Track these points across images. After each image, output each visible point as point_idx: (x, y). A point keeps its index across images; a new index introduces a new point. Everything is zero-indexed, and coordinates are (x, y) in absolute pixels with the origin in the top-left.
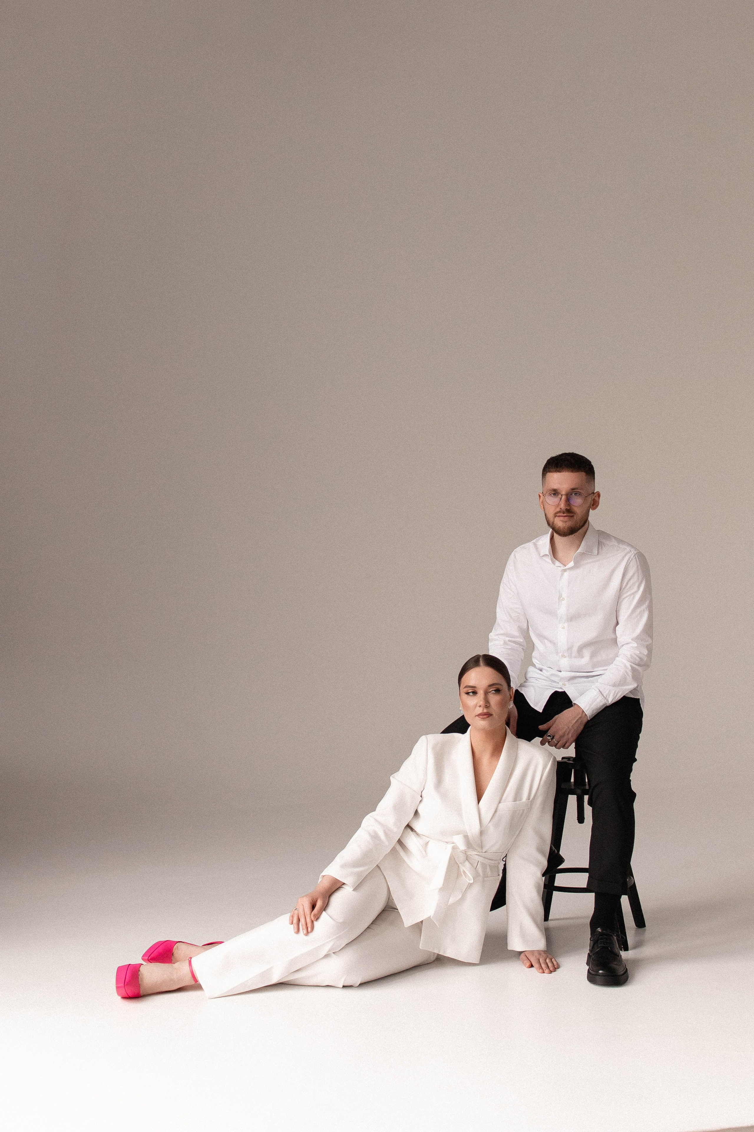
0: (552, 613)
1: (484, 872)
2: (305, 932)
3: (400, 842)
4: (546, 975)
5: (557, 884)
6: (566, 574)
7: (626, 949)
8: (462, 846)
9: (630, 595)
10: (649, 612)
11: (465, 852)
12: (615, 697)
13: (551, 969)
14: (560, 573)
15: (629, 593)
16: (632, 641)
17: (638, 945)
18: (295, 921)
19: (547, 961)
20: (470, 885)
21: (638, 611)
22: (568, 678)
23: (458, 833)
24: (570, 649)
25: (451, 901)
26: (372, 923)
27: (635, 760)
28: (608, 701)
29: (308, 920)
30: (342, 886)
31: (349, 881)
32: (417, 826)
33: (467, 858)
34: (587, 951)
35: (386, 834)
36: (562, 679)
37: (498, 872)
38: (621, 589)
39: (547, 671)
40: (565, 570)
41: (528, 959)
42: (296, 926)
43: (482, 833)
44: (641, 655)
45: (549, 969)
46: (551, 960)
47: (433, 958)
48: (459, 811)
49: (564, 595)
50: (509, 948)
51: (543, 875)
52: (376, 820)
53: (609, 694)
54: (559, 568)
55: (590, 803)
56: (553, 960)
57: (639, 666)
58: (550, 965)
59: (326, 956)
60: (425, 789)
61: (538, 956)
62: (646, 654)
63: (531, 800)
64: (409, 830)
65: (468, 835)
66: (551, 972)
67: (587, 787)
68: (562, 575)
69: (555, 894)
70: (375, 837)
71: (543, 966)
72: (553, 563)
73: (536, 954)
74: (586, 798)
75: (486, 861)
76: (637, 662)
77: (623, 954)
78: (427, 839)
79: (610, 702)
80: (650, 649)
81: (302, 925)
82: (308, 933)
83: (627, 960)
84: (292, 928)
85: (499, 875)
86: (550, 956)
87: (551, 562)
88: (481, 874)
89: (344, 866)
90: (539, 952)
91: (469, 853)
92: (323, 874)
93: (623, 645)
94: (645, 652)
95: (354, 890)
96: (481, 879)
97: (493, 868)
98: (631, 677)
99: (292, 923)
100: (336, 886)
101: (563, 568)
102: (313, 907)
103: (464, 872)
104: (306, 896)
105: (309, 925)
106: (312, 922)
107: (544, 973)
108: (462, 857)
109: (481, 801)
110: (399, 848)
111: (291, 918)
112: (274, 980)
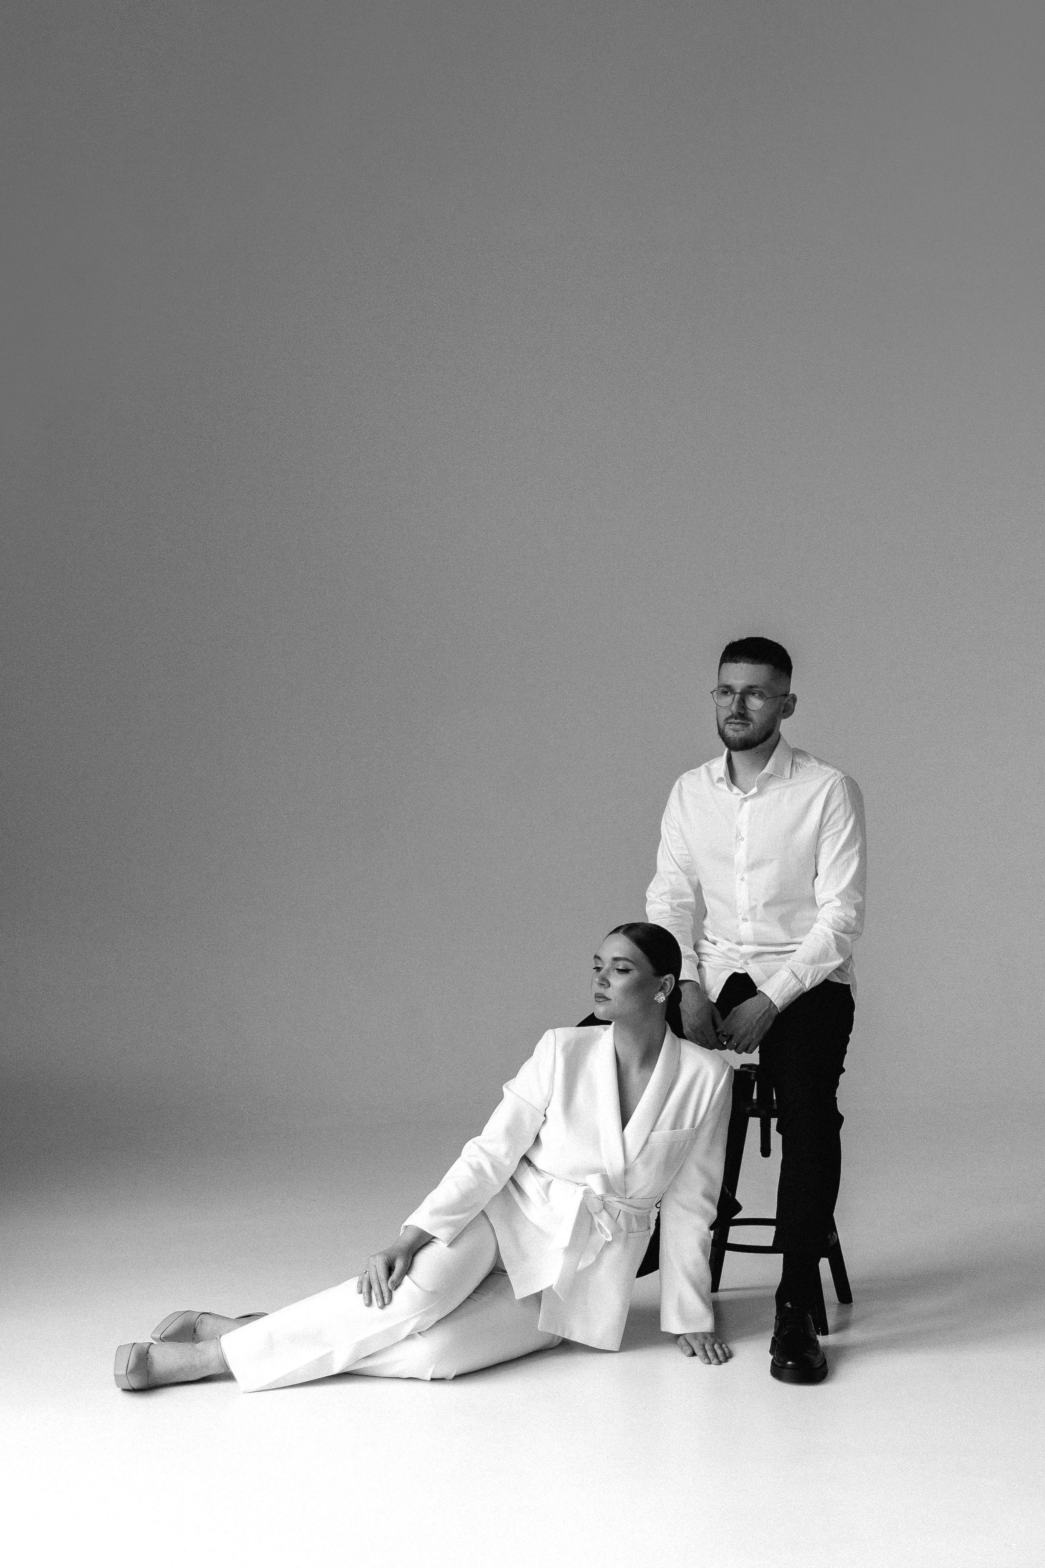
0: (727, 860)
1: (628, 1223)
2: (380, 1304)
3: (512, 1179)
4: (714, 1368)
5: (731, 1240)
6: (747, 805)
7: (825, 1332)
8: (598, 1190)
9: (834, 834)
10: (860, 858)
11: (602, 1198)
12: (815, 979)
13: (721, 1359)
14: (739, 804)
15: (832, 832)
16: (835, 898)
17: (842, 1327)
18: (365, 1289)
19: (716, 1346)
20: (608, 1244)
21: (845, 856)
22: (752, 955)
23: (594, 1171)
24: (753, 909)
25: (581, 1265)
26: (474, 1292)
27: (843, 1070)
28: (804, 984)
29: (384, 1289)
30: (433, 1240)
31: (442, 1234)
32: (538, 1160)
33: (605, 1207)
34: (771, 1334)
35: (493, 1167)
36: (742, 956)
37: (649, 1224)
38: (821, 827)
39: (722, 944)
40: (745, 799)
41: (689, 1344)
42: (367, 1296)
43: (626, 1172)
44: (847, 919)
45: (718, 1359)
46: (721, 1346)
47: (557, 1342)
48: (596, 1142)
49: (744, 834)
50: (663, 1329)
51: (711, 1228)
52: (481, 1148)
53: (805, 975)
54: (738, 796)
55: (779, 1129)
56: (724, 1346)
57: (845, 933)
58: (719, 1352)
59: (410, 1337)
60: (550, 1105)
61: (702, 1341)
62: (854, 916)
63: (696, 1126)
64: (526, 1165)
65: (608, 1174)
66: (720, 1363)
67: (775, 1106)
68: (741, 806)
69: (728, 1254)
70: (479, 1171)
71: (710, 1354)
72: (731, 790)
73: (700, 1338)
74: (774, 1122)
75: (632, 1211)
76: (842, 928)
77: (821, 1339)
78: (550, 1178)
79: (807, 987)
80: (860, 910)
81: (376, 1295)
82: (384, 1305)
83: (826, 1348)
84: (361, 1299)
85: (649, 1228)
86: (720, 1341)
87: (727, 789)
88: (624, 1228)
89: (436, 1212)
90: (704, 1335)
91: (607, 1199)
92: (406, 1224)
93: (824, 905)
94: (853, 913)
95: (448, 1246)
96: (623, 1235)
97: (642, 1220)
98: (835, 949)
99: (361, 1292)
100: (423, 1241)
101: (743, 796)
102: (390, 1269)
103: (600, 1225)
104: (379, 1254)
105: (386, 1295)
106: (390, 1292)
107: (711, 1364)
108: (598, 1205)
109: (626, 1127)
110: (512, 1188)
111: (360, 1285)
112: (336, 1370)
